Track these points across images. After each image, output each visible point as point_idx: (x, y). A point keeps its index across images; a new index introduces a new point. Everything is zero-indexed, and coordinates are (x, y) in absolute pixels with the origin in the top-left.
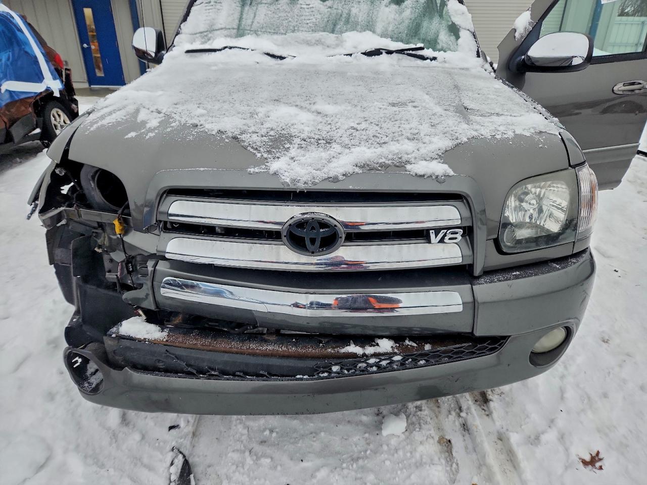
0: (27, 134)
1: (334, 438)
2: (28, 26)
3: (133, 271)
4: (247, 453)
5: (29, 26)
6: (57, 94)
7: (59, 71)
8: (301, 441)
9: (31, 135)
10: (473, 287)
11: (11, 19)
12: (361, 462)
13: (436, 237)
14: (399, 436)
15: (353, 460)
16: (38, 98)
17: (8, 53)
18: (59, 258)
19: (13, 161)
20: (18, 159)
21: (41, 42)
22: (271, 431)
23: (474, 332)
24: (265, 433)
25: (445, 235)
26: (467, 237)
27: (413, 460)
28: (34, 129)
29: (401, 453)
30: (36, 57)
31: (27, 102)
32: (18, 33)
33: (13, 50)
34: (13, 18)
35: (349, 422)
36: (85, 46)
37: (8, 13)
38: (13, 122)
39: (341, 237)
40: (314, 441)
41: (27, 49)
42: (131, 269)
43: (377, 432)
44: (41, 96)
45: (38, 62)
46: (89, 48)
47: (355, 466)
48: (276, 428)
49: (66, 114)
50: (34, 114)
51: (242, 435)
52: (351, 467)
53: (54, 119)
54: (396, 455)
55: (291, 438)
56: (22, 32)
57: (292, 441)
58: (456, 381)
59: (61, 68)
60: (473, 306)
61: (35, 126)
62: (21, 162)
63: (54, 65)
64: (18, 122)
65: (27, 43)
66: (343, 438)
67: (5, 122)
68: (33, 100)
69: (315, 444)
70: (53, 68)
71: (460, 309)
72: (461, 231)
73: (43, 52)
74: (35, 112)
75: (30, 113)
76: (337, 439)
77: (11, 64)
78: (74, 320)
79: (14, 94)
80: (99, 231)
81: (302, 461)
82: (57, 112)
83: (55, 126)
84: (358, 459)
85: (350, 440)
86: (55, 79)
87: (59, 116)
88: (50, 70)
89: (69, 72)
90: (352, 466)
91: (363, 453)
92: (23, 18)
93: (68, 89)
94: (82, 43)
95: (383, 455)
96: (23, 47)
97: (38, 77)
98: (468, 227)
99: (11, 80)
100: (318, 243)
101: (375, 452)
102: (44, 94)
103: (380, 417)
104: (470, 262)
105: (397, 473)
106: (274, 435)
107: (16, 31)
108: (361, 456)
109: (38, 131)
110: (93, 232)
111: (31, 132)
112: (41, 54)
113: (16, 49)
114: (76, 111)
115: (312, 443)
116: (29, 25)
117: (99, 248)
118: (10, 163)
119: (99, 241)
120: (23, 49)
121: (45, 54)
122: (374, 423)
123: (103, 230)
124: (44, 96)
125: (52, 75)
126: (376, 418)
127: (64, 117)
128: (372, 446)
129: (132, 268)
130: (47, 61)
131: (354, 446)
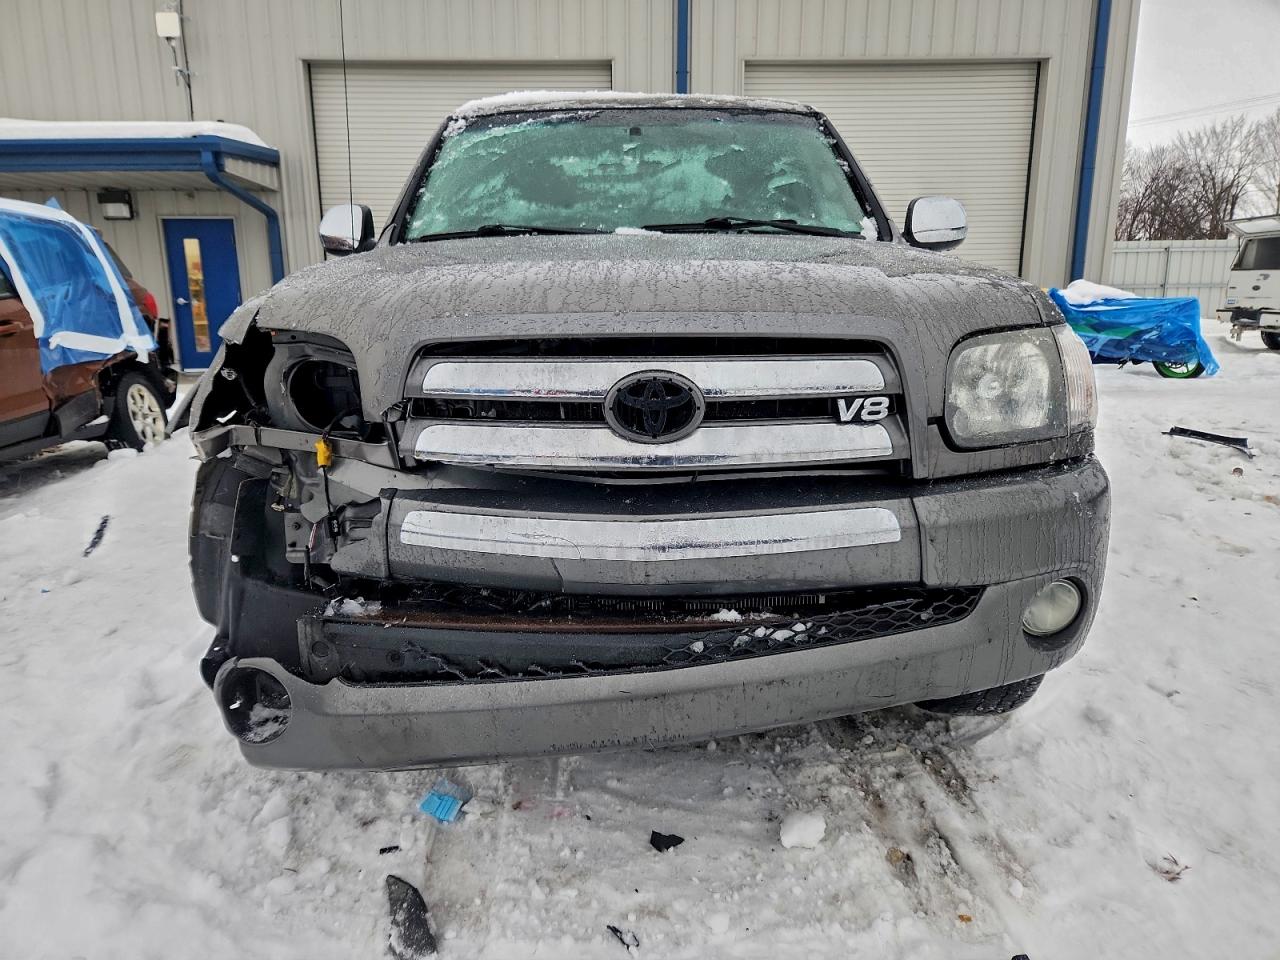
0: (84, 425)
1: (693, 857)
2: (105, 249)
3: (338, 534)
4: (532, 882)
5: (106, 246)
6: (143, 358)
7: (148, 321)
8: (631, 863)
9: (92, 426)
10: (914, 500)
11: (78, 233)
12: (746, 891)
13: (848, 410)
14: (814, 848)
15: (731, 889)
16: (110, 364)
17: (66, 287)
18: (209, 523)
19: (50, 476)
20: (58, 472)
21: (124, 274)
22: (574, 851)
23: (925, 579)
24: (562, 854)
25: (862, 407)
26: (898, 417)
27: (845, 884)
28: (96, 417)
29: (820, 872)
30: (112, 296)
31: (90, 371)
32: (88, 257)
33: (77, 284)
34: (81, 232)
35: (717, 832)
36: (181, 301)
37: (72, 224)
38: (63, 402)
39: (699, 408)
40: (655, 862)
41: (100, 282)
42: (336, 530)
43: (772, 847)
44: (114, 362)
45: (115, 304)
46: (188, 306)
47: (736, 896)
48: (583, 846)
49: (154, 395)
50: (98, 392)
51: (519, 857)
52: (729, 899)
53: (132, 401)
54: (810, 877)
55: (612, 859)
56: (94, 255)
57: (613, 863)
58: (904, 669)
59: (155, 317)
60: (918, 531)
61: (98, 413)
62: (63, 477)
63: (142, 311)
64: (71, 402)
65: (101, 273)
66: (709, 856)
67: (49, 399)
68: (100, 368)
69: (657, 866)
70: (140, 315)
71: (897, 536)
72: (886, 401)
73: (127, 288)
74: (101, 390)
75: (93, 389)
76: (698, 858)
77: (69, 304)
78: (216, 649)
79: (69, 354)
80: (284, 471)
81: (637, 891)
82: (139, 390)
83: (134, 414)
84: (740, 888)
85: (724, 859)
86: (141, 333)
87: (142, 397)
88: (135, 318)
89: (166, 325)
90: (732, 897)
91: (748, 879)
92: (97, 234)
93: (163, 352)
94: (175, 294)
95: (786, 880)
96: (93, 278)
97: (115, 329)
98: (896, 395)
99: (67, 330)
100: (663, 417)
101: (771, 877)
102: (120, 358)
103: (774, 824)
104: (905, 455)
105: (816, 904)
106: (580, 855)
107: (84, 251)
108: (744, 882)
109: (103, 419)
110: (273, 473)
111: (89, 422)
112: (123, 293)
113: (82, 280)
114: (171, 391)
115: (653, 865)
116: (106, 244)
117: (278, 504)
118: (43, 479)
119: (282, 491)
120: (94, 281)
121: (130, 293)
122: (765, 833)
123: (291, 469)
124: (122, 361)
125: (138, 326)
126: (767, 825)
127: (150, 400)
128: (765, 867)
129: (339, 528)
130: (132, 305)
131: (731, 869)
